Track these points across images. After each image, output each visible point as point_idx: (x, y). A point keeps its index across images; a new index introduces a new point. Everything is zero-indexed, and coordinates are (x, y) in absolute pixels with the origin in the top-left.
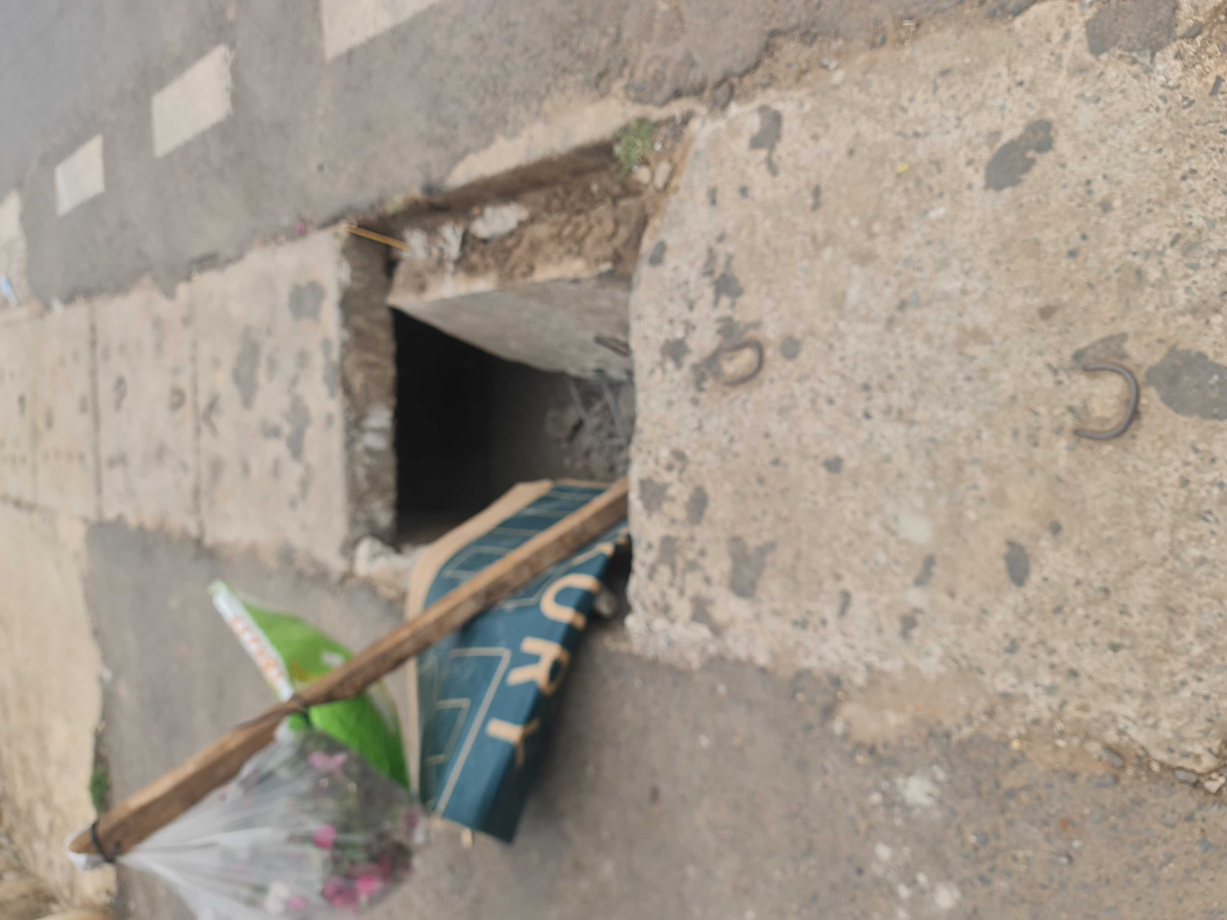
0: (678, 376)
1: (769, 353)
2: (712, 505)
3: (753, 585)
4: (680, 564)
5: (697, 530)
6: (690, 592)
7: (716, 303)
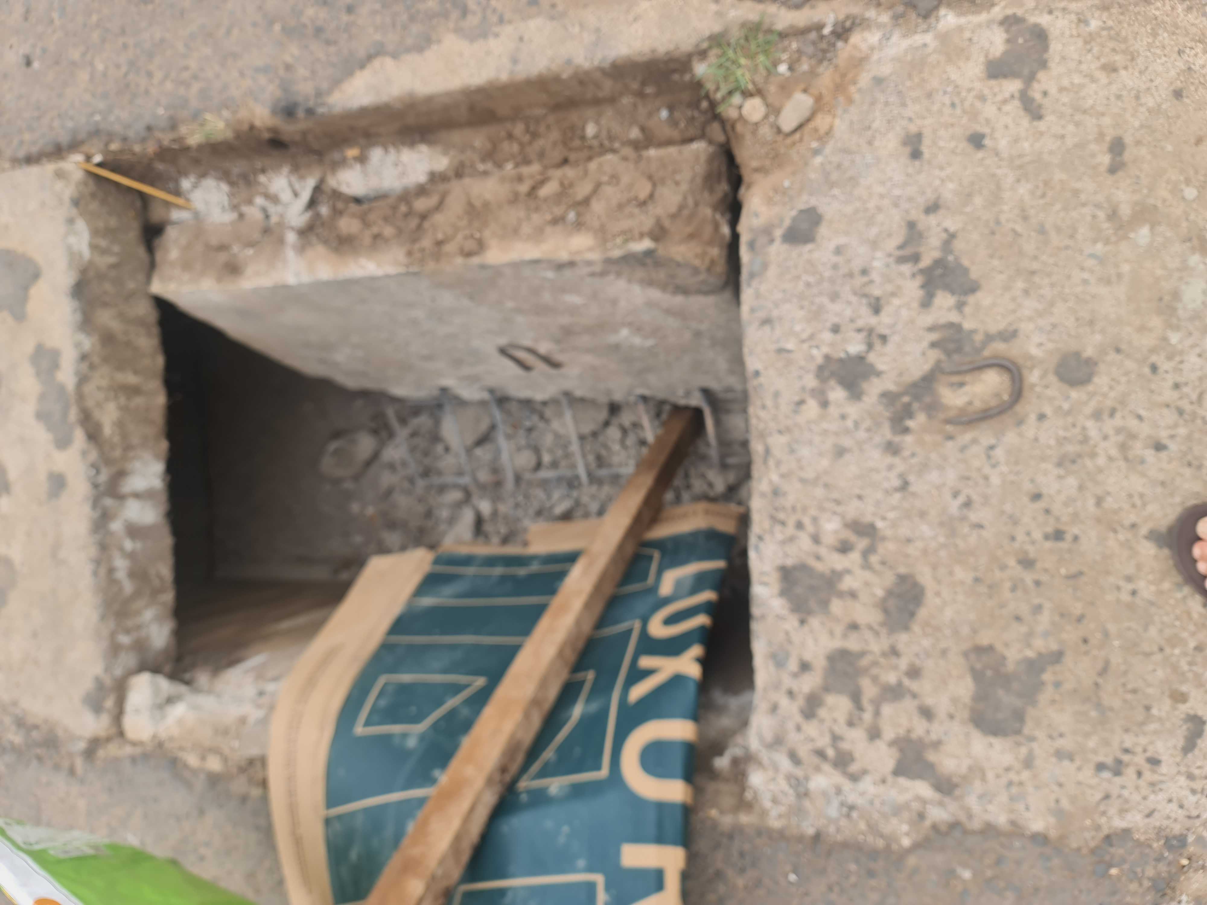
0: (853, 410)
1: (1033, 377)
2: (931, 600)
3: (1019, 716)
4: (869, 690)
5: (902, 638)
6: (889, 734)
7: (926, 303)
